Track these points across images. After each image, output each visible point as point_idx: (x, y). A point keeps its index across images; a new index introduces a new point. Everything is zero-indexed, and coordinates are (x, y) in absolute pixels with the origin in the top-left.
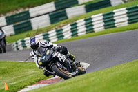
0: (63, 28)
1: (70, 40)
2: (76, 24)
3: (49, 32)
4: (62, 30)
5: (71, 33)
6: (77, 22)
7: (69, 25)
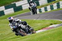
0: (53, 5)
1: (56, 10)
2: (59, 3)
3: (47, 7)
4: (53, 6)
5: (57, 7)
6: (60, 2)
7: (56, 3)
